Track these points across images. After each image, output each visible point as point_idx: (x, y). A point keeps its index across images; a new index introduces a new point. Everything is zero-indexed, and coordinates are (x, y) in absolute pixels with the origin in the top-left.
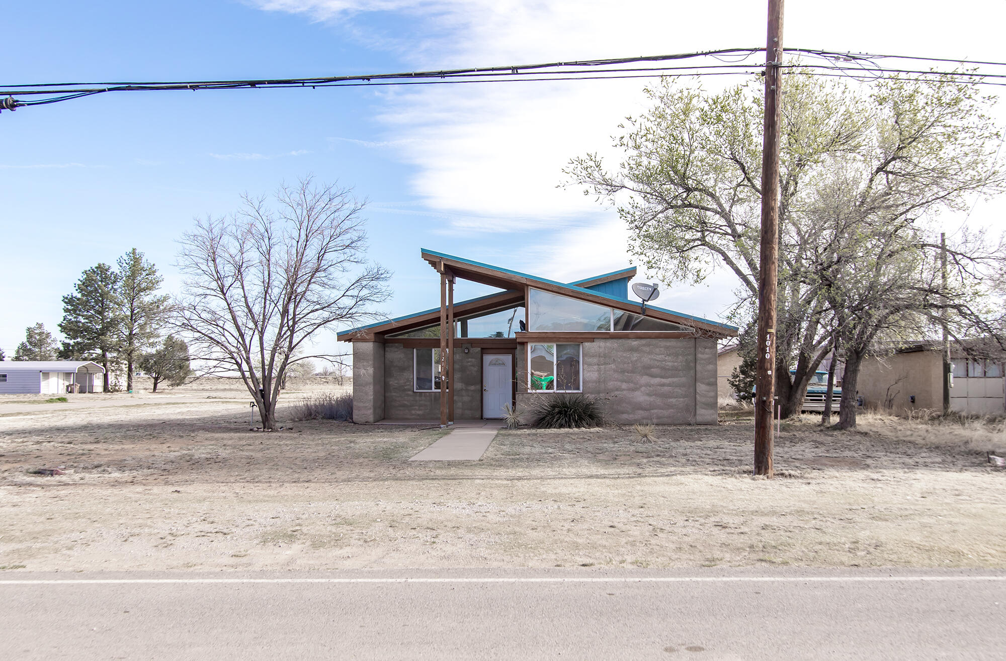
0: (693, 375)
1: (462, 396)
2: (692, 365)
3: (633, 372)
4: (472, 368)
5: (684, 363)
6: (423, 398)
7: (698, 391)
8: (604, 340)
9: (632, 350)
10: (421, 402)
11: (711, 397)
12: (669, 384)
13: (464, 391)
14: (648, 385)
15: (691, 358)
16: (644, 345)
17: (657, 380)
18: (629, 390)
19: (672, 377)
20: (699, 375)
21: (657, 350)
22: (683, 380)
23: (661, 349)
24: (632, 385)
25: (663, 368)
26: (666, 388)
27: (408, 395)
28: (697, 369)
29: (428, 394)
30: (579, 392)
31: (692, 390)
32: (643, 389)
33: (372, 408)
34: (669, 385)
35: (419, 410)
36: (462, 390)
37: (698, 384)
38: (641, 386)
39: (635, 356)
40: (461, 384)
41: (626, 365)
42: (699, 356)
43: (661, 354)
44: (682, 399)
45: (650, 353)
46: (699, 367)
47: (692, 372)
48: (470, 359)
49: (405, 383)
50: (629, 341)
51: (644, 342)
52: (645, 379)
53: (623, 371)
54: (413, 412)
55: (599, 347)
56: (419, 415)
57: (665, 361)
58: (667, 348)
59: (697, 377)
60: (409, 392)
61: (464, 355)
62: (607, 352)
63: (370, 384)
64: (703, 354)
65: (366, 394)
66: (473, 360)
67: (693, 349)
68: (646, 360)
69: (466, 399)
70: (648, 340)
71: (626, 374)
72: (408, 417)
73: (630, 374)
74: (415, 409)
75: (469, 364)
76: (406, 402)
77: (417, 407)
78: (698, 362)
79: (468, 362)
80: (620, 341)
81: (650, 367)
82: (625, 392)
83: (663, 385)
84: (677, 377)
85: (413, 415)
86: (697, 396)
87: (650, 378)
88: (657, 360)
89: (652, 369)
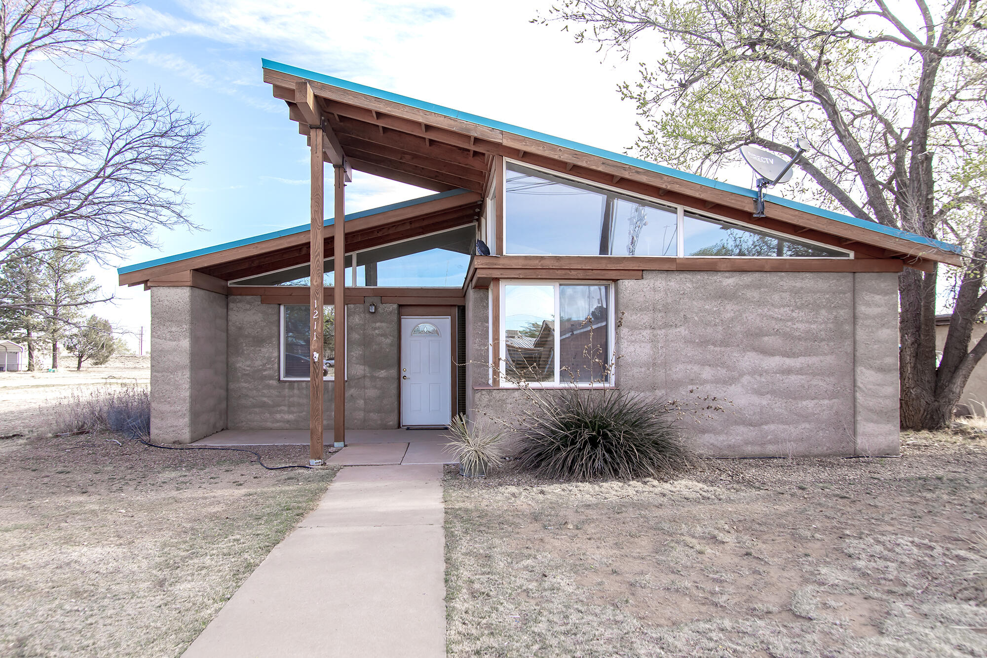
0: (850, 350)
1: (365, 388)
2: (848, 328)
3: (724, 343)
4: (383, 339)
5: (831, 326)
6: (296, 391)
7: (859, 384)
8: (664, 275)
9: (723, 295)
10: (291, 399)
11: (886, 397)
12: (801, 369)
13: (367, 379)
14: (756, 372)
15: (844, 313)
16: (747, 287)
17: (775, 362)
18: (717, 381)
19: (807, 353)
20: (861, 350)
21: (776, 297)
22: (830, 360)
23: (784, 295)
24: (722, 372)
25: (787, 336)
26: (793, 377)
27: (269, 387)
28: (858, 338)
29: (304, 384)
30: (607, 385)
31: (847, 382)
32: (746, 379)
33: (188, 414)
34: (800, 371)
35: (290, 412)
36: (364, 377)
37: (860, 369)
38: (742, 375)
39: (729, 310)
40: (362, 367)
41: (710, 330)
42: (862, 309)
43: (784, 306)
44: (826, 402)
45: (760, 303)
46: (861, 334)
47: (848, 343)
48: (378, 324)
49: (264, 365)
50: (717, 277)
51: (747, 278)
52: (749, 360)
53: (704, 342)
54: (278, 416)
55: (654, 290)
56: (288, 422)
57: (792, 319)
58: (796, 292)
59: (858, 354)
60: (271, 382)
61: (368, 316)
62: (669, 300)
63: (183, 368)
64: (868, 305)
65: (177, 388)
66: (384, 324)
67: (849, 295)
68: (753, 317)
69: (372, 393)
70: (757, 275)
71: (711, 347)
72: (269, 425)
73: (718, 349)
74: (280, 412)
75: (377, 331)
76: (265, 399)
77: (286, 409)
78: (860, 322)
79: (375, 329)
80: (699, 277)
81: (760, 333)
82: (708, 387)
83: (788, 371)
84: (816, 355)
85: (278, 421)
86: (858, 395)
87: (761, 356)
88: (776, 319)
89: (766, 338)
